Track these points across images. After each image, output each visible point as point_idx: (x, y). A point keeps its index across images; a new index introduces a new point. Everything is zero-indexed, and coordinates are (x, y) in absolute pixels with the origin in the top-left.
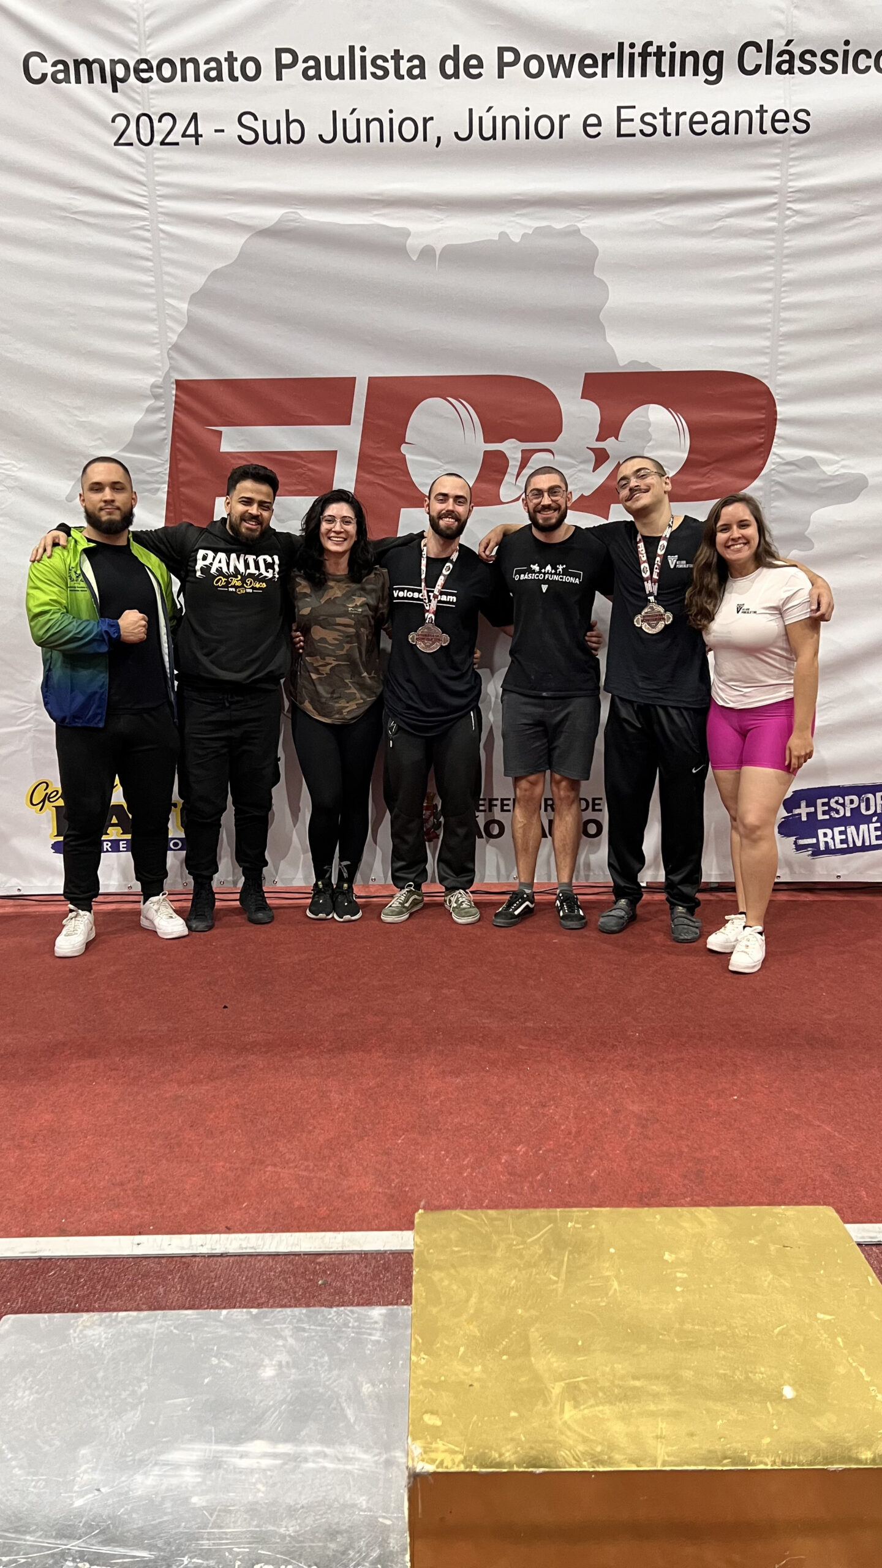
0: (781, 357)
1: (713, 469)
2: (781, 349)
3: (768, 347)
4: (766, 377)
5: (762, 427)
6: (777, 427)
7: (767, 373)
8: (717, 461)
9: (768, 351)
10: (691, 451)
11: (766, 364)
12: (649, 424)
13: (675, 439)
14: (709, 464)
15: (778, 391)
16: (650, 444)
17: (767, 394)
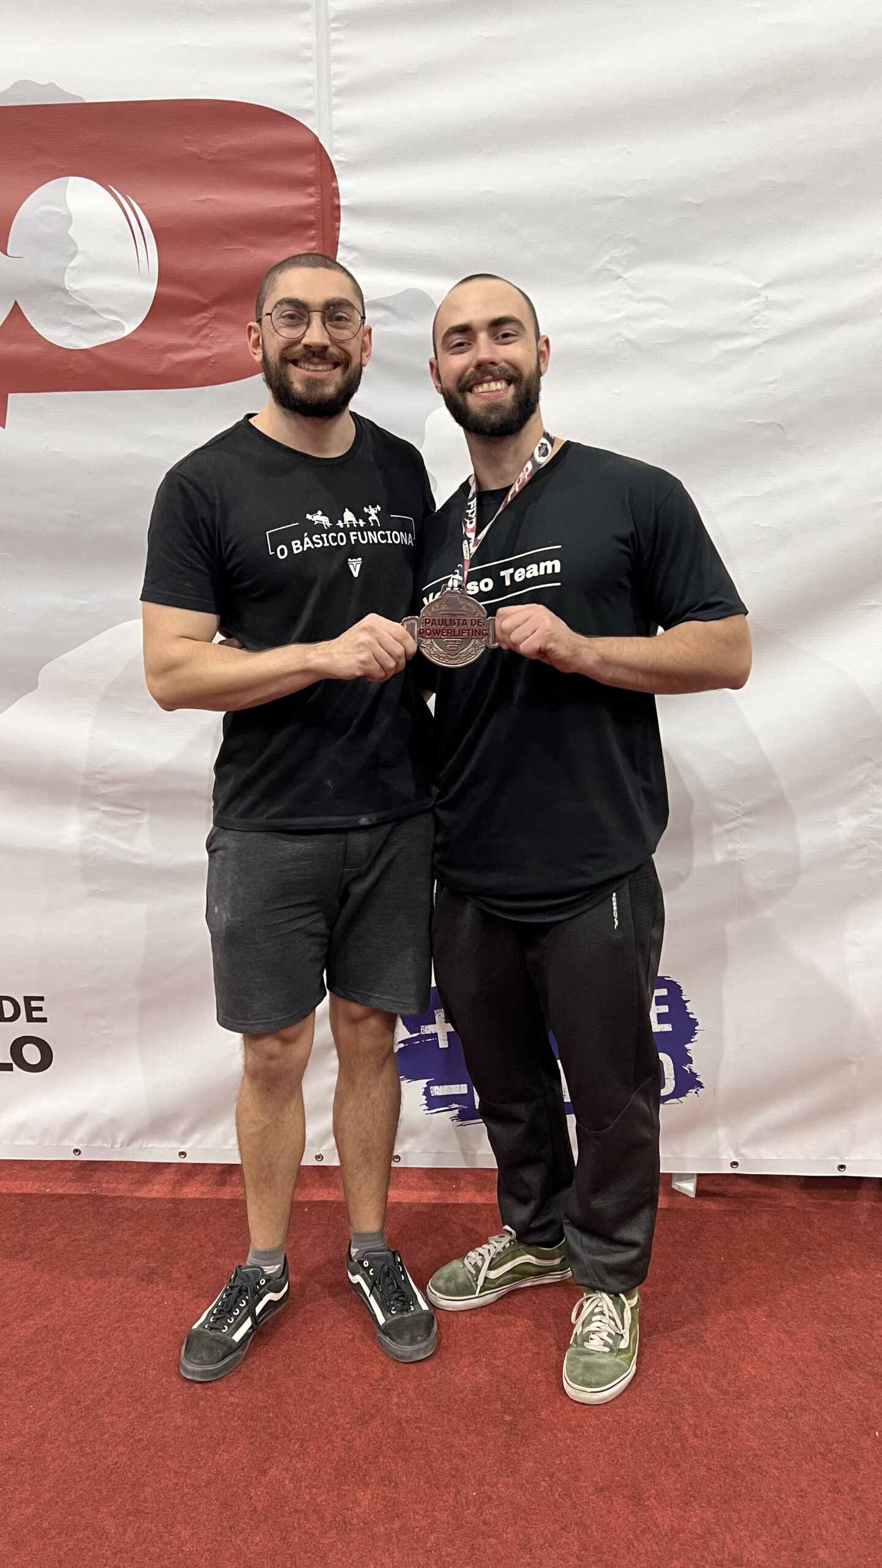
0: (335, 67)
1: (215, 318)
2: (335, 50)
3: (308, 47)
4: (309, 112)
5: (309, 225)
6: (342, 224)
7: (310, 105)
8: (217, 301)
9: (308, 53)
10: (165, 277)
11: (309, 84)
12: (68, 219)
13: (126, 252)
14: (204, 308)
15: (336, 145)
16: (72, 264)
17: (316, 151)
